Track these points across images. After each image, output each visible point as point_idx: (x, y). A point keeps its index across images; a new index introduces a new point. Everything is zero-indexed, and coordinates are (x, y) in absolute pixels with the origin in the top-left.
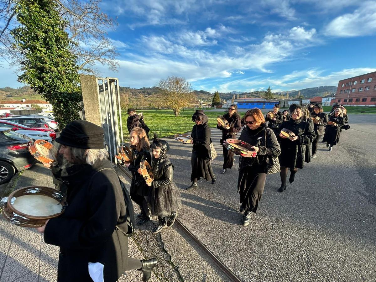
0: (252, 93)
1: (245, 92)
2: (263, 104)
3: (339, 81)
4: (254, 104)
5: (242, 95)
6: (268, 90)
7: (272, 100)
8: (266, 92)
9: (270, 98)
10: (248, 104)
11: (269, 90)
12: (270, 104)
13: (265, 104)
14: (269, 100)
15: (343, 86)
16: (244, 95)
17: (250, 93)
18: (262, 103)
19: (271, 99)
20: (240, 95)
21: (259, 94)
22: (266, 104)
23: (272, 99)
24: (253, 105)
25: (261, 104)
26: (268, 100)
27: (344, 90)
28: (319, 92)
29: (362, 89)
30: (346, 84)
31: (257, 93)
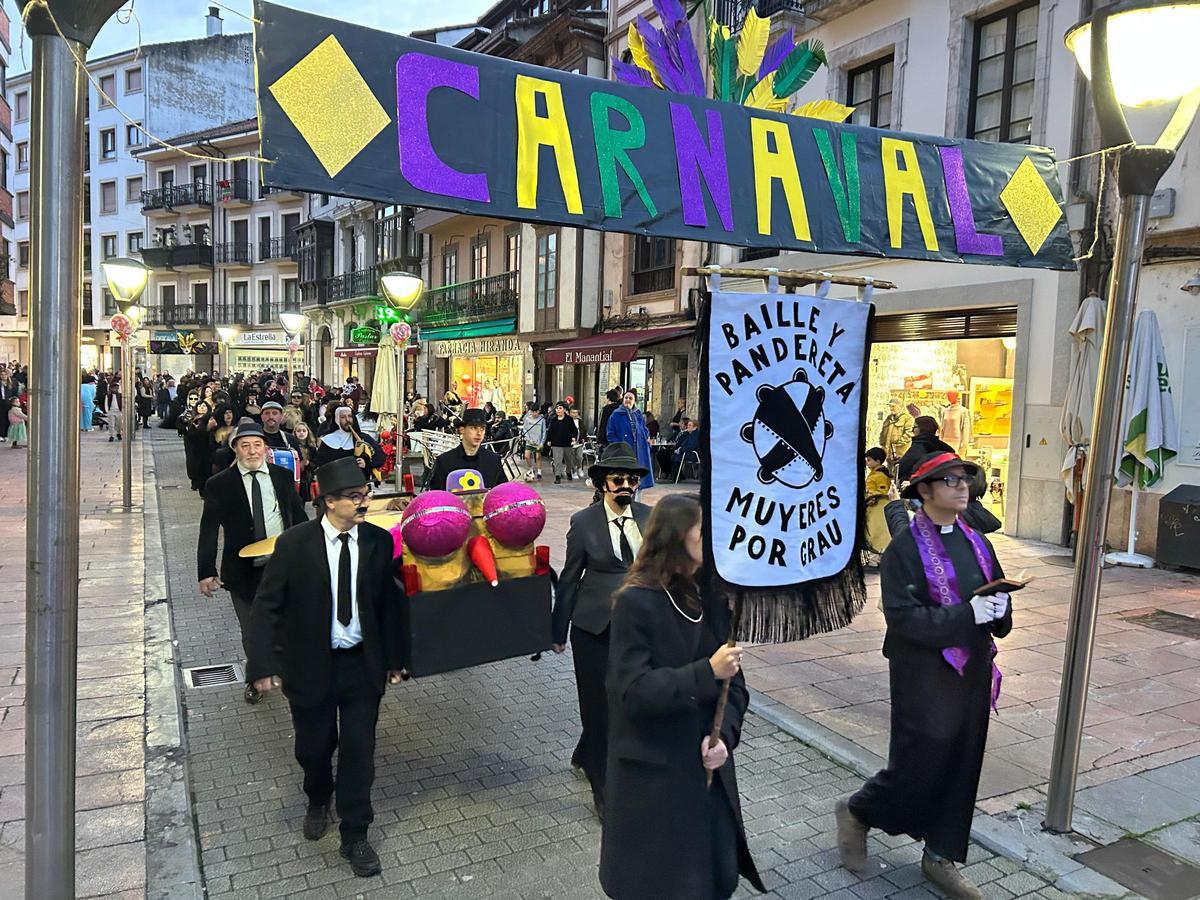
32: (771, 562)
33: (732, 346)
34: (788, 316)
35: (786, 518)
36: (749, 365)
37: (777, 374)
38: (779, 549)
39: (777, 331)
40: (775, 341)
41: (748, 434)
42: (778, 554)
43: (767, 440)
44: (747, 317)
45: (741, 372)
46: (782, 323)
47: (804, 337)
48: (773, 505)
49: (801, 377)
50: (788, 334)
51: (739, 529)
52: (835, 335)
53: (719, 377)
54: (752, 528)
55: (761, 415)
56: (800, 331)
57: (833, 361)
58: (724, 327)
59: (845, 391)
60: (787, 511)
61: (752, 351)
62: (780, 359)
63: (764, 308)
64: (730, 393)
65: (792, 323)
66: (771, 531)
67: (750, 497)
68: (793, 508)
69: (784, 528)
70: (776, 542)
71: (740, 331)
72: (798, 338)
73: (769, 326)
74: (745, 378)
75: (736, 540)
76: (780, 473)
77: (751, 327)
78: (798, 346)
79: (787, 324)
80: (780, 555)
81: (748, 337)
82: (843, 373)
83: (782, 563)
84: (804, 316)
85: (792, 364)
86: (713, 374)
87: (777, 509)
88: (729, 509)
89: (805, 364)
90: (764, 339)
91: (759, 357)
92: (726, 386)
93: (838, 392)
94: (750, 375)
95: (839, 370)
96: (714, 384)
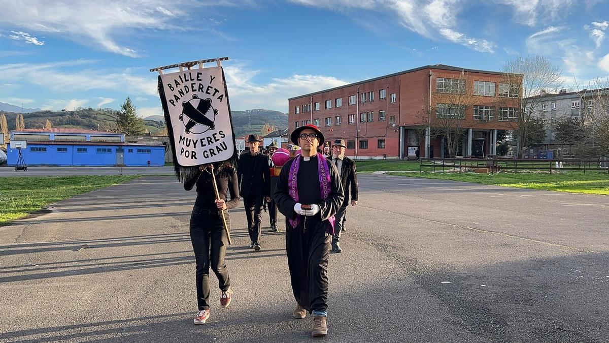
0: (72, 113)
1: (44, 109)
2: (117, 151)
3: (289, 99)
4: (85, 150)
5: (34, 118)
6: (124, 107)
7: (141, 138)
8: (118, 114)
9: (135, 134)
10: (66, 149)
11: (127, 106)
12: (139, 151)
13: (122, 151)
14: (134, 139)
15: (298, 113)
16: (41, 120)
17: (63, 114)
18: (114, 149)
19: (138, 135)
20: (26, 117)
21: (95, 118)
22: (126, 149)
23: (141, 135)
24: (83, 153)
25: (110, 150)
26: (130, 139)
27: (301, 120)
28: (252, 124)
29: (330, 120)
30: (303, 107)
31: (86, 116)
32: (192, 158)
33: (172, 91)
34: (188, 77)
35: (195, 144)
36: (179, 95)
37: (187, 98)
38: (194, 154)
39: (185, 83)
40: (185, 86)
41: (181, 118)
42: (194, 156)
43: (187, 119)
44: (175, 80)
45: (177, 98)
46: (186, 81)
47: (195, 84)
48: (190, 140)
49: (195, 97)
50: (189, 84)
51: (182, 149)
52: (212, 80)
53: (170, 101)
54: (186, 148)
55: (184, 111)
56: (193, 82)
57: (213, 89)
58: (168, 85)
59: (221, 98)
60: (195, 142)
61: (179, 91)
62: (187, 92)
63: (180, 76)
64: (175, 105)
65: (190, 80)
66: (191, 148)
67: (184, 138)
68: (197, 141)
69: (195, 147)
70: (193, 152)
71: (174, 85)
72: (192, 84)
73: (183, 82)
74: (178, 100)
75: (182, 152)
76: (191, 130)
77: (177, 83)
78: (193, 87)
79: (188, 80)
80: (195, 156)
81: (177, 87)
82: (218, 92)
83: (196, 158)
84: (194, 76)
85: (191, 93)
86: (168, 100)
87: (192, 141)
88: (180, 143)
89: (196, 93)
90: (181, 87)
91: (181, 93)
92: (173, 103)
93: (218, 98)
94: (180, 99)
95: (216, 91)
96: (169, 104)
